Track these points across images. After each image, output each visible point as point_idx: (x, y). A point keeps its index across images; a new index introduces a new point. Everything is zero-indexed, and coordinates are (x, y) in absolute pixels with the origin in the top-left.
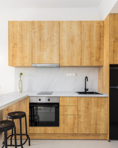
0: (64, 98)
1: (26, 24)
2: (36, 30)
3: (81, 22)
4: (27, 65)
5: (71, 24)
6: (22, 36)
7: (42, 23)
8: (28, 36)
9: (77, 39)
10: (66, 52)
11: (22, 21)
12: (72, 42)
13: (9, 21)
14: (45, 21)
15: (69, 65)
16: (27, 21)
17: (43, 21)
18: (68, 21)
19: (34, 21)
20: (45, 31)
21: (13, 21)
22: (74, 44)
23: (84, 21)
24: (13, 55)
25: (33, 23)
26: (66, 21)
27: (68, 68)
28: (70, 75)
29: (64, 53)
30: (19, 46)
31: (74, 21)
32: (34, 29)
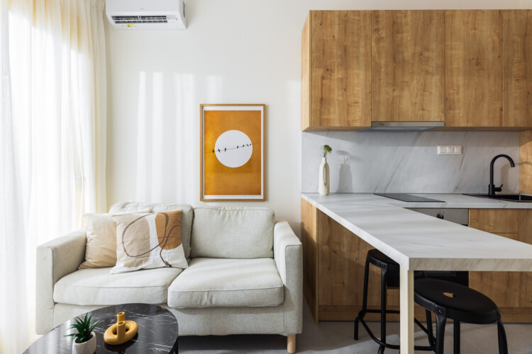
0: (481, 211)
1: (356, 18)
2: (383, 33)
3: (500, 12)
4: (358, 124)
5: (475, 19)
6: (345, 50)
7: (399, 15)
8: (362, 50)
9: (490, 56)
10: (461, 90)
11: (347, 11)
12: (477, 65)
13: (311, 12)
14: (406, 11)
15: (470, 125)
16: (359, 12)
17: (400, 11)
18: (466, 10)
19: (378, 11)
20: (407, 36)
21: (322, 11)
22: (483, 69)
23: (509, 11)
24: (322, 99)
25: (375, 15)
26: (462, 11)
27: (440, 133)
28: (448, 150)
29: (458, 93)
30: (337, 75)
31: (483, 12)
32: (377, 30)
